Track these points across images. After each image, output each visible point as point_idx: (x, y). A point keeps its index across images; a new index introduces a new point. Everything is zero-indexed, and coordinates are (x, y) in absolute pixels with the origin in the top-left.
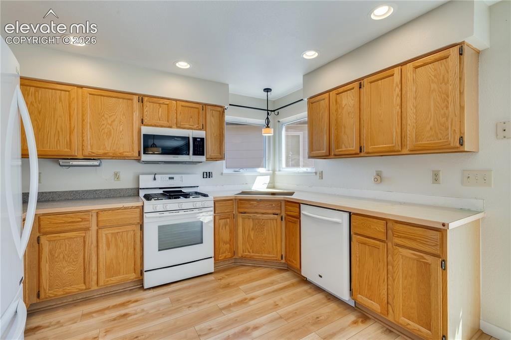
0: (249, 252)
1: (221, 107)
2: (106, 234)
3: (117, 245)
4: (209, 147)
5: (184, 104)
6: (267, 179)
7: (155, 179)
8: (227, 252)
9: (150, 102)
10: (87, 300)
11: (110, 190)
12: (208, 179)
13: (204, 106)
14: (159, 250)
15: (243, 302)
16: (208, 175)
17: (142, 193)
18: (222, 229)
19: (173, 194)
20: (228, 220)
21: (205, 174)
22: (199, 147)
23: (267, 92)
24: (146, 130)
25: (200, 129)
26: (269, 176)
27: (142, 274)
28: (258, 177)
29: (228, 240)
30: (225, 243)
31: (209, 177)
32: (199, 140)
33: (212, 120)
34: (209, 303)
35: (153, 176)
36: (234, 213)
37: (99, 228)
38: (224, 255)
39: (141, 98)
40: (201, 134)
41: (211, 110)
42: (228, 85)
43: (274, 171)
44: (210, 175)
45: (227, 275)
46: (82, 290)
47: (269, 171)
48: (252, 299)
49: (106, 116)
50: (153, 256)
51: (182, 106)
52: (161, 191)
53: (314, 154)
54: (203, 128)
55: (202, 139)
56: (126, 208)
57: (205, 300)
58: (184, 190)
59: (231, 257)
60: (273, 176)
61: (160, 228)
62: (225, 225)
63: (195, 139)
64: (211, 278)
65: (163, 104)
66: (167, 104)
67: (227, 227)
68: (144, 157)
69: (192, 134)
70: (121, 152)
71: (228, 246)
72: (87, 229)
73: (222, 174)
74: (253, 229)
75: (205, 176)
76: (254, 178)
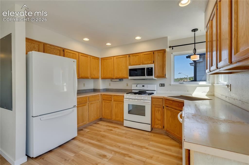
0: (169, 129)
1: (164, 50)
2: (115, 103)
4: (157, 71)
5: (144, 53)
6: (207, 89)
7: (136, 86)
8: (159, 125)
9: (132, 56)
10: (112, 122)
11: (125, 89)
12: (162, 87)
13: (154, 52)
14: (129, 113)
15: (142, 147)
16: (162, 85)
18: (156, 112)
19: (141, 93)
20: (160, 109)
21: (161, 85)
22: (150, 72)
23: (195, 31)
24: (130, 67)
25: (152, 63)
26: (209, 87)
27: (123, 120)
28: (198, 87)
29: (160, 119)
30: (159, 120)
31: (163, 86)
32: (150, 68)
33: (158, 58)
34: (132, 140)
35: (136, 85)
36: (164, 105)
37: (114, 101)
38: (158, 126)
39: (129, 55)
40: (152, 66)
41: (158, 53)
42: (167, 37)
43: (213, 84)
44: (163, 85)
45: (154, 135)
46: (110, 118)
47: (210, 83)
48: (147, 148)
49: (120, 64)
51: (144, 54)
52: (138, 91)
54: (154, 62)
55: (152, 68)
56: (120, 96)
57: (132, 138)
58: (147, 92)
59: (161, 128)
60: (212, 87)
61: (128, 105)
62: (159, 111)
63: (148, 69)
64: (147, 133)
65: (137, 55)
66: (138, 55)
67: (159, 112)
68: (130, 78)
69: (146, 66)
70: (124, 76)
71: (160, 122)
72: (111, 101)
73: (170, 85)
74: (170, 117)
75: (161, 86)
76: (195, 88)
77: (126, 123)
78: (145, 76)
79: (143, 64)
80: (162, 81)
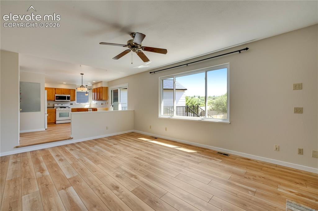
1: (74, 89)
2: (49, 114)
3: (51, 116)
4: (71, 98)
6: (89, 105)
9: (57, 89)
13: (70, 90)
14: (59, 117)
16: (72, 104)
17: (55, 108)
22: (69, 98)
23: (87, 86)
24: (56, 95)
27: (56, 121)
28: (86, 105)
33: (72, 92)
35: (58, 104)
39: (55, 89)
40: (69, 95)
41: (72, 90)
42: (76, 85)
43: (91, 103)
50: (58, 118)
51: (65, 90)
53: (97, 100)
54: (70, 94)
55: (69, 97)
56: (53, 109)
60: (90, 104)
61: (59, 113)
63: (67, 97)
65: (60, 90)
68: (56, 100)
69: (67, 96)
70: (51, 99)
73: (75, 104)
77: (57, 122)
78: (66, 99)
79: (64, 94)
80: (72, 102)
